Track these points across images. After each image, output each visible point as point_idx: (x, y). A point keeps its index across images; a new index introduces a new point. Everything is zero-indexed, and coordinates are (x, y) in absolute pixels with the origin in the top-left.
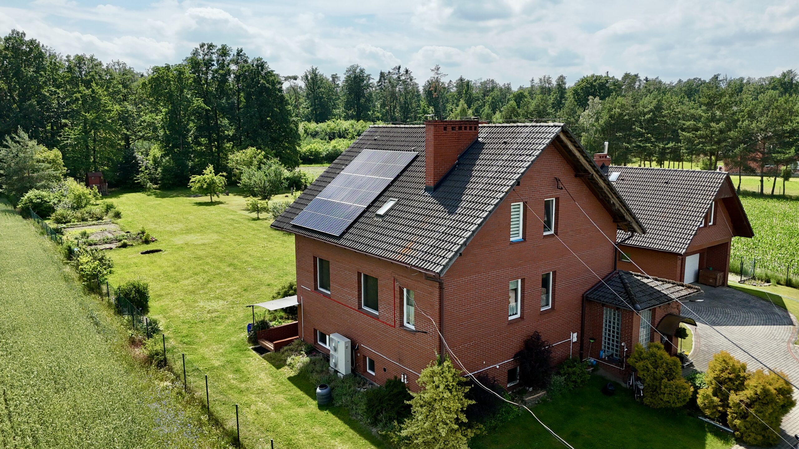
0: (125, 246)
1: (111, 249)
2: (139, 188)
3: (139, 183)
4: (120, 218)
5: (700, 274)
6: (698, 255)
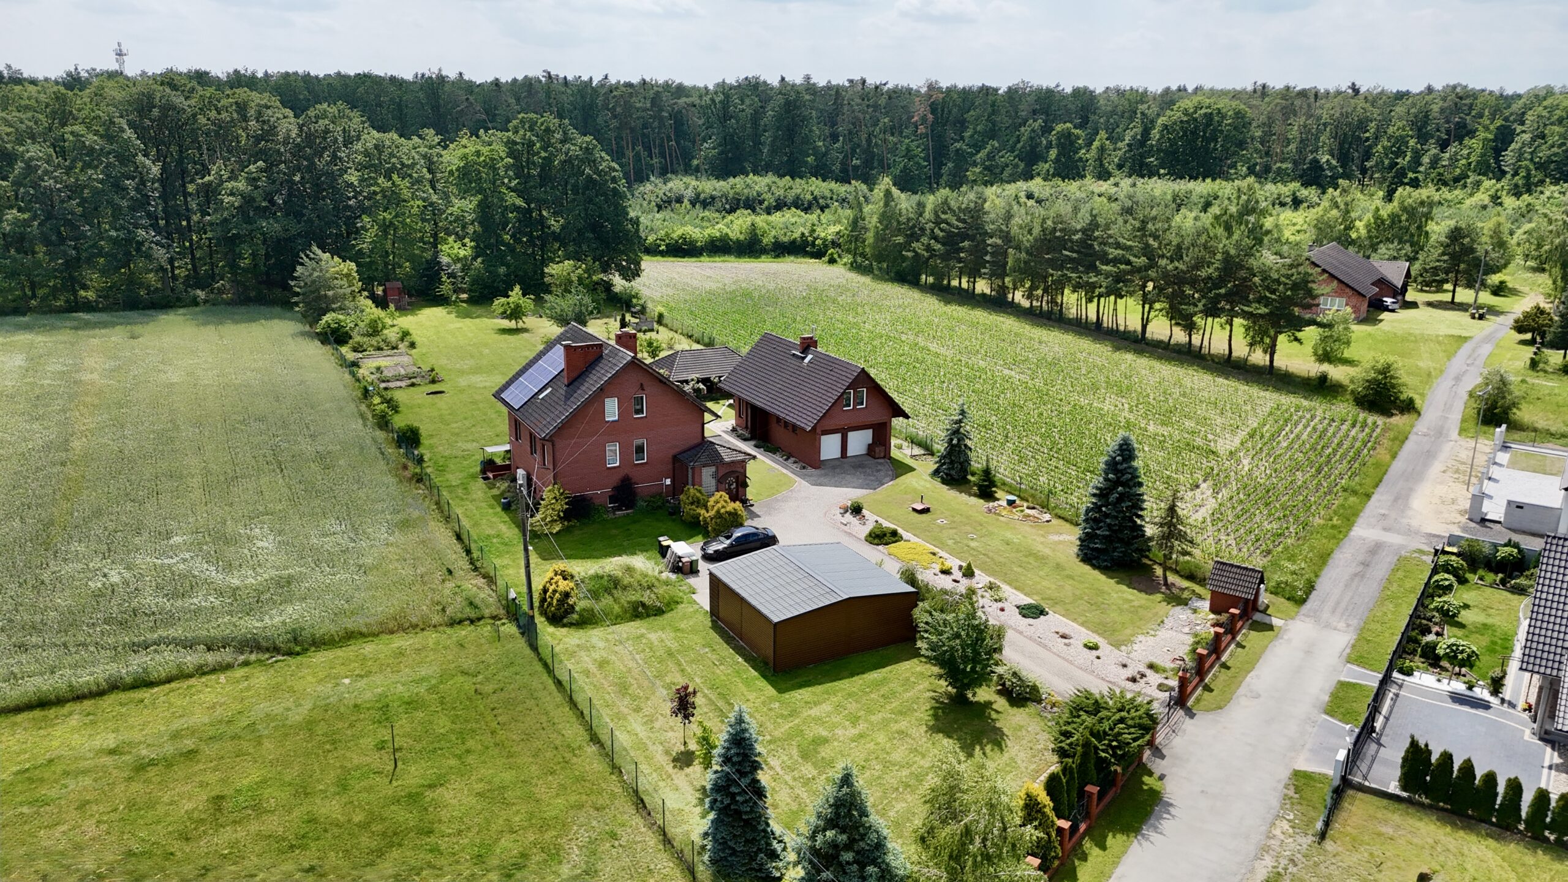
0: (413, 385)
1: (401, 388)
2: (441, 301)
3: (441, 295)
4: (415, 348)
5: (870, 448)
6: (871, 431)
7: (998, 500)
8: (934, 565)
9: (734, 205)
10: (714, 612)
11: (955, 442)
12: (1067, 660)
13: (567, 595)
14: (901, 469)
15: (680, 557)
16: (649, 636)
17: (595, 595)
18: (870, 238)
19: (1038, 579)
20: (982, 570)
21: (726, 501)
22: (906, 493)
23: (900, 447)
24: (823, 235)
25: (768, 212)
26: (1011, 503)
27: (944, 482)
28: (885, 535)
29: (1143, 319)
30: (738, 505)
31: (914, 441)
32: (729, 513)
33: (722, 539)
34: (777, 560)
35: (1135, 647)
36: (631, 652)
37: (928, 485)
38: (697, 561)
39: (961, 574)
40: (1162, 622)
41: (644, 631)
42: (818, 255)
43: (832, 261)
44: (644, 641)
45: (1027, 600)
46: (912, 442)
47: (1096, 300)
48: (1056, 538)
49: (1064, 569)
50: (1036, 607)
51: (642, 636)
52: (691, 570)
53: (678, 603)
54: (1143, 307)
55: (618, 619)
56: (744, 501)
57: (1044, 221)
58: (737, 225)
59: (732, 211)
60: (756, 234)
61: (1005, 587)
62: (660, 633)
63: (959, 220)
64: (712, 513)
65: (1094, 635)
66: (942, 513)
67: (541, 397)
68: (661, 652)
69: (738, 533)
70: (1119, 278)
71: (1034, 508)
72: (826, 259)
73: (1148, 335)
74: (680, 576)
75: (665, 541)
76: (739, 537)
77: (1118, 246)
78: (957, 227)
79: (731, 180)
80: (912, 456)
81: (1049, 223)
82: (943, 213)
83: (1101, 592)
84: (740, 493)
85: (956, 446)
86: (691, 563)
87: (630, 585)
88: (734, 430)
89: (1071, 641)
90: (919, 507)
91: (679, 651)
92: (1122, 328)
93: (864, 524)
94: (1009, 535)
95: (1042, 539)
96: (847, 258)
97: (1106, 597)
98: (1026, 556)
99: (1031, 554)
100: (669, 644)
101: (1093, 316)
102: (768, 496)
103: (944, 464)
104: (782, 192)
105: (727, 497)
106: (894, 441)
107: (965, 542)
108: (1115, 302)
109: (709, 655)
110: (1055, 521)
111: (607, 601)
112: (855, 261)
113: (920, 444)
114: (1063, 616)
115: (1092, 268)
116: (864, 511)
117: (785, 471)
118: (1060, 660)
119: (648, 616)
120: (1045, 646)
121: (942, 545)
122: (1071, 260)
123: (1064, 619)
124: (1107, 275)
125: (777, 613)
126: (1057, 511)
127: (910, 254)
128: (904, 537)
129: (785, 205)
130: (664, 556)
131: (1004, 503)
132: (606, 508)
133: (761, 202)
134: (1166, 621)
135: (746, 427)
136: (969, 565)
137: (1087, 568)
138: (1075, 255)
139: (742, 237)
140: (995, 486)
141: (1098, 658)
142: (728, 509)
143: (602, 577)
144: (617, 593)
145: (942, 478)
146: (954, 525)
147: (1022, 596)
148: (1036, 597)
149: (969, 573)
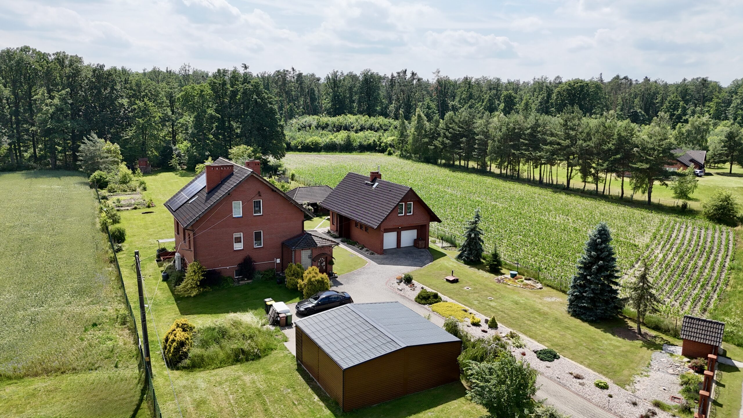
0: (135, 208)
1: (128, 210)
2: (171, 169)
3: (171, 166)
4: (146, 190)
5: (415, 241)
6: (416, 231)
7: (504, 274)
8: (466, 319)
9: (339, 128)
10: (299, 357)
11: (473, 235)
12: (585, 399)
13: (182, 344)
14: (436, 255)
15: (278, 314)
16: (244, 378)
17: (205, 344)
18: (410, 139)
19: (545, 330)
20: (502, 322)
21: (316, 273)
22: (441, 269)
23: (434, 242)
24: (385, 141)
25: (356, 132)
26: (513, 276)
27: (467, 263)
28: (429, 297)
29: (567, 176)
30: (325, 276)
31: (443, 239)
32: (318, 281)
33: (311, 300)
34: (349, 315)
35: (637, 386)
36: (226, 392)
37: (455, 265)
38: (291, 316)
39: (487, 326)
40: (650, 364)
41: (241, 373)
42: (383, 151)
43: (390, 154)
44: (239, 383)
45: (541, 347)
46: (442, 239)
47: (539, 167)
48: (549, 300)
49: (561, 322)
50: (550, 352)
51: (239, 378)
52: (286, 323)
53: (272, 349)
54: (568, 170)
55: (223, 363)
56: (331, 275)
57: (508, 124)
58: (340, 137)
59: (338, 131)
60: (350, 141)
61: (521, 335)
62: (254, 375)
63: (459, 127)
64: (306, 281)
65: (601, 376)
66: (467, 283)
67: (190, 202)
68: (250, 393)
69: (323, 296)
70: (553, 153)
71: (530, 280)
72: (387, 153)
73: (571, 186)
74: (278, 328)
75: (269, 301)
76: (323, 298)
77: (552, 135)
78: (459, 131)
79: (338, 117)
80: (443, 248)
81: (511, 125)
82: (451, 124)
83: (595, 340)
84: (328, 269)
85: (473, 238)
86: (287, 317)
87: (234, 336)
88: (329, 232)
89: (584, 381)
90: (451, 278)
91: (266, 392)
92: (555, 183)
93: (414, 290)
94: (516, 297)
95: (540, 301)
96: (398, 153)
97: (599, 343)
98: (532, 313)
99: (535, 311)
100: (258, 385)
101: (537, 178)
102: (348, 271)
103: (465, 251)
104: (363, 122)
105: (318, 270)
106: (430, 239)
107: (487, 302)
108: (551, 169)
109: (291, 395)
110: (545, 289)
111: (214, 348)
112: (402, 154)
113: (447, 241)
114: (572, 359)
115: (537, 148)
116: (413, 281)
117: (360, 256)
118: (579, 399)
119: (247, 360)
120: (564, 386)
121: (471, 305)
122: (525, 145)
123: (573, 362)
124: (547, 151)
125: (347, 360)
126: (545, 282)
127: (432, 147)
128: (443, 298)
129: (365, 129)
130: (268, 312)
131: (509, 276)
132: (233, 279)
133: (353, 128)
134: (652, 363)
135: (337, 231)
136: (494, 319)
137: (578, 321)
138: (526, 142)
139: (342, 143)
140: (501, 266)
141: (611, 396)
142: (317, 278)
143: (214, 329)
144: (224, 342)
145: (464, 260)
146: (476, 291)
147: (536, 343)
148: (547, 344)
149: (493, 325)
